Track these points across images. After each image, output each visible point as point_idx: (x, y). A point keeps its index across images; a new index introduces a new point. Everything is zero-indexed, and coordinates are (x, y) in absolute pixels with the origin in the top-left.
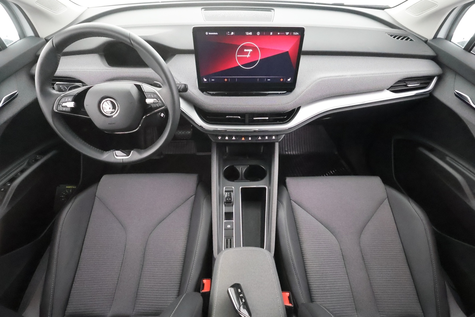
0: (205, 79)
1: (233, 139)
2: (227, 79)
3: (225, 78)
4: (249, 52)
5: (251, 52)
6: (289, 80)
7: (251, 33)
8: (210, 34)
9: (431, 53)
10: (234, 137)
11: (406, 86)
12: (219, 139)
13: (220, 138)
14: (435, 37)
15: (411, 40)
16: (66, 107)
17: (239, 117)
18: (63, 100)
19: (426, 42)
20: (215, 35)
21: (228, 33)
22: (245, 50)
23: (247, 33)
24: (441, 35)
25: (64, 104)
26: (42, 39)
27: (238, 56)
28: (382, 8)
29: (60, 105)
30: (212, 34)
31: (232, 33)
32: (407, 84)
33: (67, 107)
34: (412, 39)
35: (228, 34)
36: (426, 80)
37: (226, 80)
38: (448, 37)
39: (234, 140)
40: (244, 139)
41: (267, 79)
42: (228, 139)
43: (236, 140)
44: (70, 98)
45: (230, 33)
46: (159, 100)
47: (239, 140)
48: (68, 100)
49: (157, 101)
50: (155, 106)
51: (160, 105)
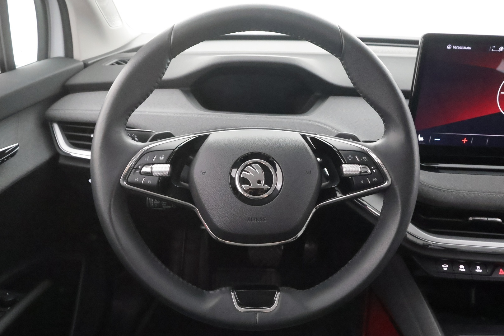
0: (421, 136)
1: (476, 271)
2: (468, 138)
3: (463, 137)
8: (455, 47)
10: (478, 267)
12: (445, 269)
13: (445, 267)
16: (149, 174)
17: (499, 220)
18: (146, 159)
20: (465, 50)
21: (492, 48)
25: (145, 169)
26: (77, 61)
27: (502, 93)
29: (137, 169)
30: (459, 48)
31: (501, 49)
33: (153, 175)
35: (492, 50)
37: (465, 140)
39: (479, 274)
40: (503, 273)
42: (464, 270)
43: (485, 273)
44: (163, 156)
45: (497, 48)
46: (372, 168)
47: (491, 274)
48: (158, 158)
49: (369, 171)
50: (362, 182)
51: (375, 179)
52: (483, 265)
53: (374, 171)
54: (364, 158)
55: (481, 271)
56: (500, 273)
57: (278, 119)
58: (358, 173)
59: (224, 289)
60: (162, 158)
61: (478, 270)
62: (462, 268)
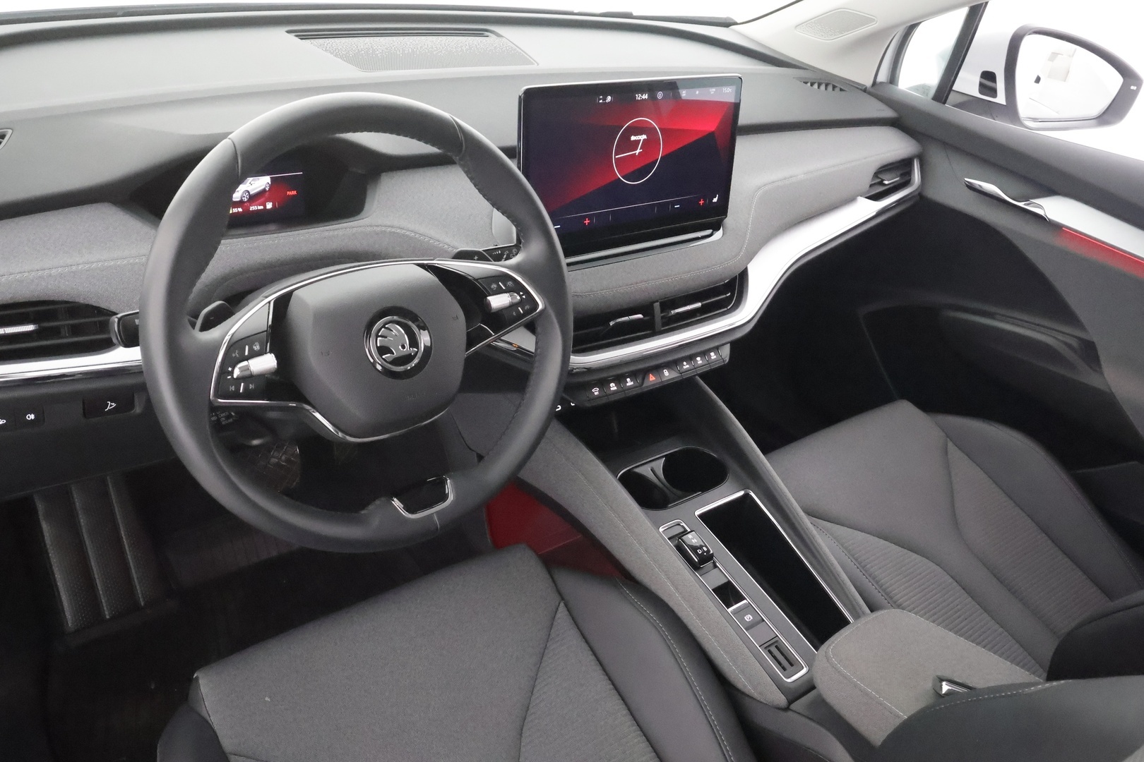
1: (628, 384)
2: (590, 217)
3: (584, 217)
4: (640, 140)
5: (644, 140)
6: (715, 200)
7: (645, 96)
9: (888, 113)
10: (628, 380)
11: (881, 183)
12: (596, 393)
13: (596, 391)
14: (874, 83)
15: (841, 90)
16: (247, 377)
17: (640, 316)
18: (235, 354)
19: (865, 90)
21: (601, 99)
22: (633, 138)
23: (639, 97)
24: (882, 77)
27: (617, 157)
28: (727, 24)
29: (227, 373)
31: (609, 99)
32: (883, 180)
34: (842, 88)
35: (600, 102)
36: (902, 167)
37: (587, 222)
38: (893, 79)
39: (630, 388)
40: (654, 378)
41: (674, 203)
42: (615, 388)
43: (637, 384)
44: (257, 343)
45: (604, 99)
46: (521, 293)
47: (643, 383)
48: (251, 349)
49: (518, 298)
50: (514, 314)
51: (527, 307)
52: (633, 375)
53: (524, 297)
54: (510, 283)
55: (632, 383)
56: (651, 379)
57: (327, 234)
58: (508, 305)
59: (378, 502)
60: (257, 347)
61: (630, 383)
62: (613, 387)
